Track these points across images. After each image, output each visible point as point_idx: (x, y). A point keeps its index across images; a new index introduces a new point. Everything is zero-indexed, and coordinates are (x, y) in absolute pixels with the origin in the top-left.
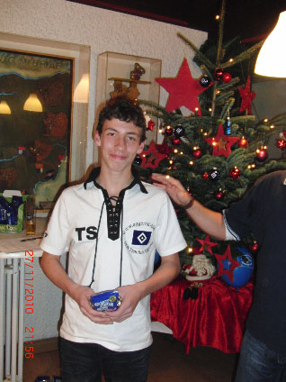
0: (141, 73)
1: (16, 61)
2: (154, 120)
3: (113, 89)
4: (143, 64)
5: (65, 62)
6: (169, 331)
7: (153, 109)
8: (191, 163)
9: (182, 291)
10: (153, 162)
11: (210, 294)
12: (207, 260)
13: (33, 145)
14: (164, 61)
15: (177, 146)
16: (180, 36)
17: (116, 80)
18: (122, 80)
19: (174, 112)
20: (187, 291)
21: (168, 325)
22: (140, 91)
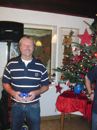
0: (73, 33)
1: (35, 31)
2: (77, 48)
3: (64, 39)
4: (73, 30)
5: (49, 31)
6: (82, 115)
7: (76, 45)
8: (89, 61)
9: (86, 102)
10: (77, 61)
13: (40, 56)
14: (80, 29)
15: (84, 56)
16: (84, 21)
17: (65, 36)
18: (67, 36)
19: (83, 45)
20: (88, 101)
21: (82, 113)
22: (72, 39)
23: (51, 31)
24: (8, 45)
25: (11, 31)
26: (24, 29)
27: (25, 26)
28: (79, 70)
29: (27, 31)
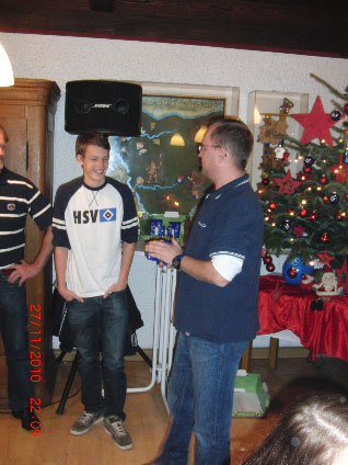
1: (177, 103)
2: (289, 151)
3: (263, 123)
5: (218, 102)
9: (310, 303)
10: (290, 189)
11: (334, 307)
12: (334, 278)
16: (312, 75)
17: (266, 115)
18: (270, 115)
20: (313, 302)
21: (296, 333)
22: (288, 124)
23: (224, 100)
25: (108, 106)
26: (144, 99)
27: (146, 89)
28: (292, 214)
29: (155, 103)
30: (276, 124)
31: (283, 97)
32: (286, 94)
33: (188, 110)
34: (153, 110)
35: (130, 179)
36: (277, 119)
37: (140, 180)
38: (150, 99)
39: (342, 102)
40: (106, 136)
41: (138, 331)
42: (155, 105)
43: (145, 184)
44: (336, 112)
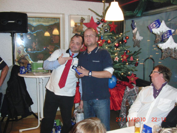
0: (84, 20)
1: (42, 20)
3: (74, 26)
4: (83, 17)
5: (57, 19)
13: (48, 46)
18: (77, 23)
23: (59, 18)
24: (12, 36)
25: (14, 22)
26: (28, 18)
27: (28, 15)
29: (33, 20)
30: (79, 26)
31: (81, 17)
32: (82, 15)
33: (46, 22)
34: (33, 23)
35: (25, 49)
36: (79, 25)
37: (29, 50)
38: (31, 19)
39: (100, 18)
40: (14, 33)
41: (32, 106)
42: (33, 21)
43: (31, 51)
44: (98, 22)
